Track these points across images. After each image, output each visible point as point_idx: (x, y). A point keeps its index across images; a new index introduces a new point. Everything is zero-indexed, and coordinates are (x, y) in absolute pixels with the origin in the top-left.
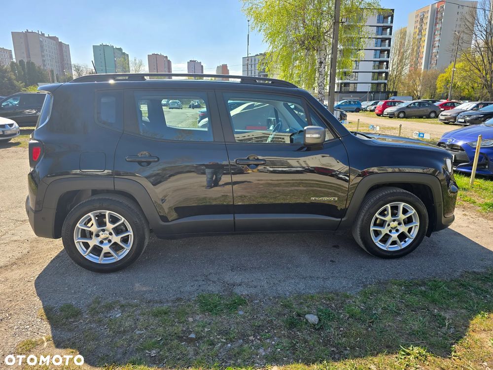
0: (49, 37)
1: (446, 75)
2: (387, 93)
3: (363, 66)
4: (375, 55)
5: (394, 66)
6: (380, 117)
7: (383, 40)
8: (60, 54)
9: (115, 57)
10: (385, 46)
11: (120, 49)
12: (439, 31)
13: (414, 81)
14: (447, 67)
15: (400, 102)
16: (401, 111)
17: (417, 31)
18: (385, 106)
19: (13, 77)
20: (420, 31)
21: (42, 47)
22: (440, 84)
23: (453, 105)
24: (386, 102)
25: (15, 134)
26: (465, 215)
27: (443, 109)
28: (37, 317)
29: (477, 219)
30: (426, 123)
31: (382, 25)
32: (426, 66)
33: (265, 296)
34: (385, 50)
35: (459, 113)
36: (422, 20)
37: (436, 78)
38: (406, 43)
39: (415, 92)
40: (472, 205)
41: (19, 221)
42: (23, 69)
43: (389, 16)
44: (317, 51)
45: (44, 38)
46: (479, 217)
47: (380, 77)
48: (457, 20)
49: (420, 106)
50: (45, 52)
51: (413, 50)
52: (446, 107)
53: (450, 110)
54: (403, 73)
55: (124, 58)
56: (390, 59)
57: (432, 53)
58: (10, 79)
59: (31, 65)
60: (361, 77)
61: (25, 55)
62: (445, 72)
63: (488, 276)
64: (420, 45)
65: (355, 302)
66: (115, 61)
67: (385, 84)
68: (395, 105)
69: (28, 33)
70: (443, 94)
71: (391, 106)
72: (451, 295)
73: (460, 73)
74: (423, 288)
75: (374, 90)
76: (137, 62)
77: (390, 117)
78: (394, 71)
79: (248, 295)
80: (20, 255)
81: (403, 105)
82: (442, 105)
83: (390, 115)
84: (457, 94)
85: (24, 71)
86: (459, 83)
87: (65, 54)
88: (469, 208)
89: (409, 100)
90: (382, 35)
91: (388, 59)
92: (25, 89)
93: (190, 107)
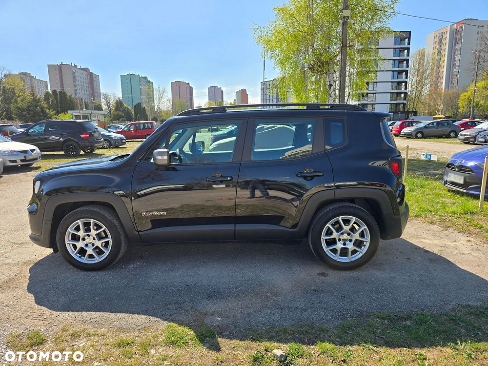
0: (81, 69)
1: (468, 94)
2: (407, 113)
3: (380, 88)
4: (393, 76)
5: (413, 87)
6: (397, 138)
7: (401, 61)
8: (91, 84)
9: (140, 85)
10: (403, 67)
11: (146, 78)
12: (459, 51)
13: (435, 101)
14: (468, 86)
15: (418, 122)
16: (419, 131)
17: (437, 51)
18: (402, 127)
19: (46, 106)
20: (439, 51)
21: (74, 77)
22: (462, 103)
23: (474, 124)
24: (403, 123)
25: (37, 159)
26: (469, 241)
27: (463, 129)
28: (4, 344)
29: (482, 245)
30: (445, 143)
31: (399, 47)
32: (447, 86)
33: (236, 327)
34: (403, 71)
35: (479, 133)
36: (441, 40)
37: (458, 97)
38: (425, 63)
39: (436, 111)
40: (478, 230)
41: (16, 244)
42: (56, 98)
43: (406, 38)
44: (326, 74)
45: (76, 69)
46: (485, 243)
47: (399, 98)
48: (477, 40)
49: (438, 126)
50: (77, 82)
51: (432, 70)
52: (466, 126)
53: (471, 129)
54: (423, 93)
55: (149, 86)
56: (408, 79)
57: (453, 73)
58: (42, 108)
59: (63, 93)
60: (379, 98)
61: (59, 85)
62: (467, 91)
63: (483, 311)
64: (440, 65)
65: (330, 337)
66: (141, 89)
67: (404, 104)
68: (412, 126)
69: (62, 66)
70: (465, 113)
71: (408, 126)
72: (437, 331)
73: (483, 92)
74: (408, 323)
75: (393, 111)
76: (161, 89)
77: (408, 138)
78: (413, 91)
79: (218, 326)
80: (7, 279)
81: (422, 125)
82: (462, 125)
83: (407, 135)
84: (481, 113)
85: (57, 100)
86: (481, 102)
87: (95, 83)
88: (475, 233)
89: (427, 120)
90: (399, 56)
91: (406, 80)
92: (56, 116)
93: (209, 131)
